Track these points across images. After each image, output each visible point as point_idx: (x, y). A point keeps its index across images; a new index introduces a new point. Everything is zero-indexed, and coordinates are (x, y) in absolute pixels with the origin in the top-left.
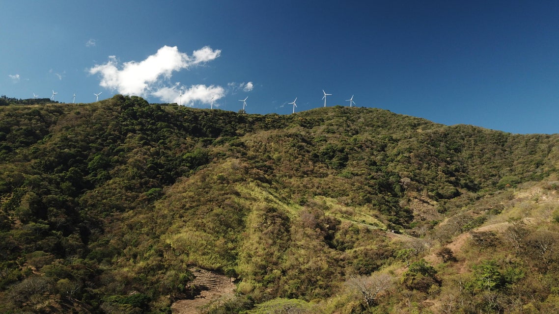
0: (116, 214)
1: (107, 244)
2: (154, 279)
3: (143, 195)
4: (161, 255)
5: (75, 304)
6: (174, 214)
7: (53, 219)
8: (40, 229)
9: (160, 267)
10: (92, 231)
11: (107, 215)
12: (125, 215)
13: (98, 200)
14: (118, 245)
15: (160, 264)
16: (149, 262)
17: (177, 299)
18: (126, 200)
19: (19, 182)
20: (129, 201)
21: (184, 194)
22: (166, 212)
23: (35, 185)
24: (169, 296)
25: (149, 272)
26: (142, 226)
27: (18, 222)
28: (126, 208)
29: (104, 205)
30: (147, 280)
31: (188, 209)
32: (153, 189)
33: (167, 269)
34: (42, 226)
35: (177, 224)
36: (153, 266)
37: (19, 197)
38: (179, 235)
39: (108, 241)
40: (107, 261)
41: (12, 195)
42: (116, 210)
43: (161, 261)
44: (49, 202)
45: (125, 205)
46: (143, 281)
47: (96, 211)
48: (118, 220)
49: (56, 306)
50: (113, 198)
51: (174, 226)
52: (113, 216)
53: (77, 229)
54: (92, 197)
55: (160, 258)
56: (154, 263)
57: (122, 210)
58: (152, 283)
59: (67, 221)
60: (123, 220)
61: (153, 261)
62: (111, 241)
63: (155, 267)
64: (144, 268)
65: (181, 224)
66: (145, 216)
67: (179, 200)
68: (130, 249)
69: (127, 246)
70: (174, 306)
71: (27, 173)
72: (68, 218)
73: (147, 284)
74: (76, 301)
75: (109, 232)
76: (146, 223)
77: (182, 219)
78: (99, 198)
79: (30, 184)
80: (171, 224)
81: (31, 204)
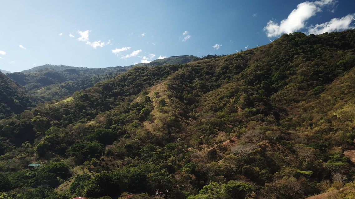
0: (294, 104)
1: (291, 120)
2: (327, 137)
3: (311, 91)
4: (331, 122)
5: (278, 145)
6: (336, 98)
7: (257, 108)
8: (252, 111)
9: (330, 130)
10: (281, 114)
11: (288, 105)
12: (300, 104)
13: (281, 98)
14: (299, 120)
15: (330, 128)
16: (322, 127)
17: (347, 149)
18: (299, 95)
19: (237, 91)
20: (302, 96)
21: (343, 85)
22: (329, 98)
23: (245, 91)
24: (340, 148)
25: (323, 133)
26: (313, 109)
27: (240, 109)
28: (300, 100)
29: (286, 100)
30: (321, 137)
31: (347, 94)
32: (317, 87)
33: (336, 131)
34: (252, 110)
35: (339, 104)
36: (325, 129)
37: (238, 98)
38: (342, 110)
39: (292, 119)
40: (293, 129)
41: (235, 98)
42: (294, 102)
43: (330, 126)
44: (254, 99)
45: (299, 99)
46: (320, 138)
47: (281, 104)
48: (296, 107)
49: (267, 144)
50: (291, 95)
51: (337, 105)
52: (292, 105)
53: (271, 113)
54: (277, 96)
55: (329, 124)
56: (326, 127)
57: (298, 102)
58: (326, 140)
59: (265, 109)
60: (299, 107)
61: (325, 126)
62: (294, 118)
63: (327, 130)
64: (319, 131)
65: (343, 103)
66: (314, 102)
67: (338, 89)
68: (307, 122)
69: (304, 121)
70: (345, 153)
71: (240, 86)
72: (266, 107)
73: (322, 139)
74: (277, 143)
75: (291, 114)
76: (316, 106)
77: (343, 100)
78: (282, 97)
79: (242, 91)
80: (334, 104)
81: (245, 100)
